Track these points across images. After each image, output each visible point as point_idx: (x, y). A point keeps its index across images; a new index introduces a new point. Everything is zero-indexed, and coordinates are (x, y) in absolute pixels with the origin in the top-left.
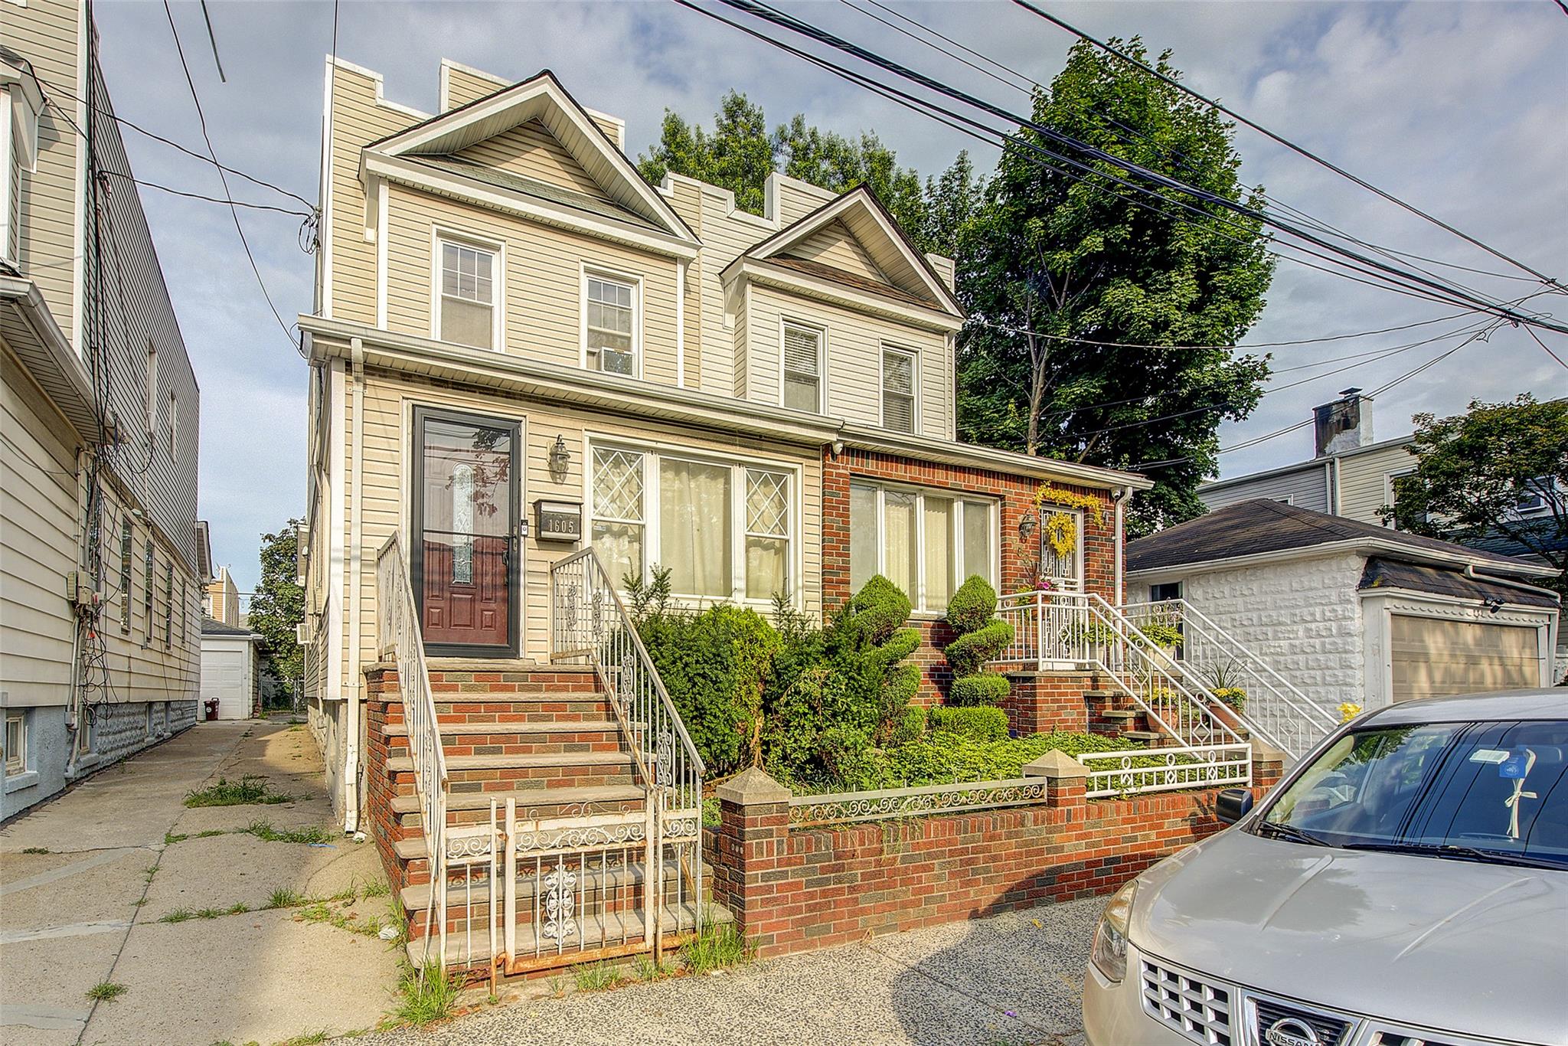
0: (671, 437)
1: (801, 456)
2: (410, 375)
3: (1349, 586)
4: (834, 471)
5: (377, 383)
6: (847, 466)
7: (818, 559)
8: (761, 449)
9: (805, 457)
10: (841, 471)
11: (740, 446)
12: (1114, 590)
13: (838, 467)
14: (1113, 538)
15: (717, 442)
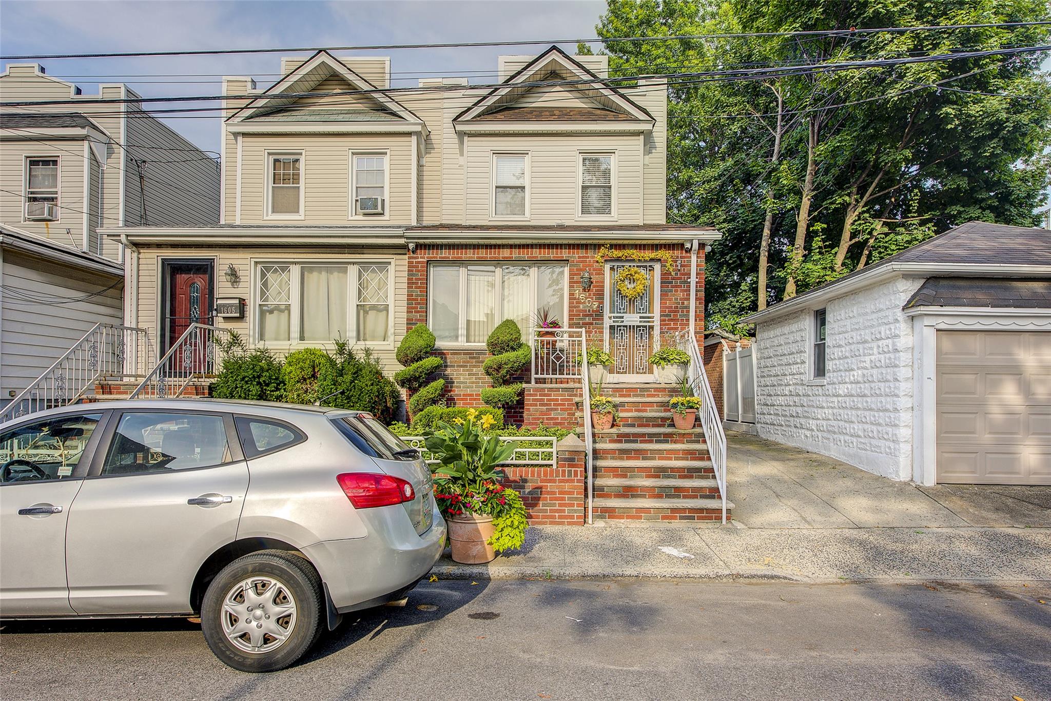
0: (302, 255)
1: (393, 254)
2: (161, 245)
3: (896, 306)
4: (414, 260)
5: (145, 251)
6: (423, 256)
7: (405, 315)
8: (363, 254)
9: (396, 254)
10: (420, 260)
11: (348, 253)
12: (688, 320)
13: (417, 258)
14: (689, 280)
15: (333, 253)
